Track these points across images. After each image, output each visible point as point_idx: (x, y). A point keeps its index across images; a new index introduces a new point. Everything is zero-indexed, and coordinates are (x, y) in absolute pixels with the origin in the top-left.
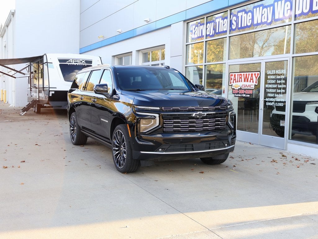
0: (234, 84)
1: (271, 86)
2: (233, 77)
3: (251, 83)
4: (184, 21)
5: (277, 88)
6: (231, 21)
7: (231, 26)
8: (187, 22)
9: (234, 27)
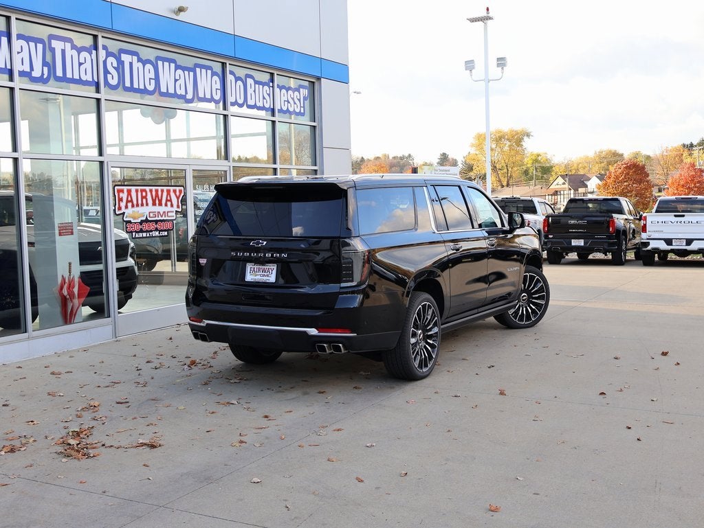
0: (129, 211)
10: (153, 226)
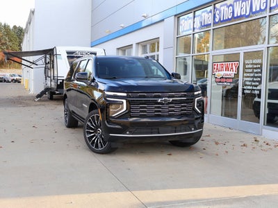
0: (217, 73)
1: (248, 75)
2: (216, 67)
3: (231, 72)
4: (175, 16)
5: (254, 77)
6: (214, 15)
7: (214, 19)
8: (178, 16)
9: (217, 20)
10: (224, 80)
